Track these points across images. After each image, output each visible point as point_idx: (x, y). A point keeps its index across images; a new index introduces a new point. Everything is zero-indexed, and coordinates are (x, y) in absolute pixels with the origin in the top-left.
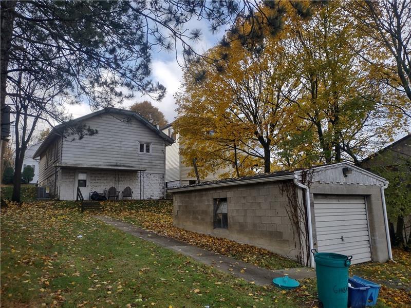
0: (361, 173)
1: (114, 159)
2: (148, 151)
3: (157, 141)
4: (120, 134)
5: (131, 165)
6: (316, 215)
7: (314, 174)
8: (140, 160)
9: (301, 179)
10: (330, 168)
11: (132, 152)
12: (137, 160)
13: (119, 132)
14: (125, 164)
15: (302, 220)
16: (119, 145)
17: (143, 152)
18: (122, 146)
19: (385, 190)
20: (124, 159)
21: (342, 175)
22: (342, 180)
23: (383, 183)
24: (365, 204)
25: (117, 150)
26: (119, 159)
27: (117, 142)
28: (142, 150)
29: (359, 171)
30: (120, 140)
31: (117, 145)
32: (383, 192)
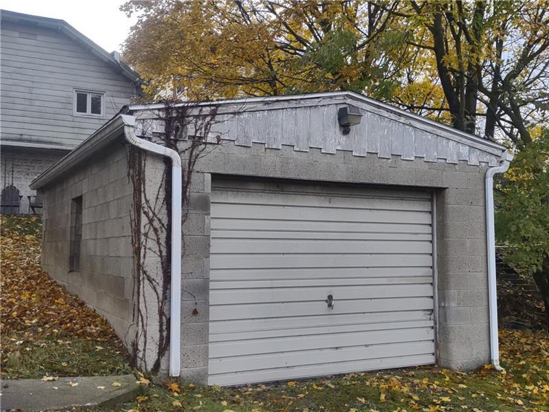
0: (410, 125)
1: (15, 125)
2: (96, 109)
3: (118, 88)
4: (30, 72)
5: (55, 140)
6: (213, 234)
7: (218, 118)
8: (76, 130)
9: (161, 129)
10: (286, 105)
11: (59, 111)
12: (70, 130)
13: (25, 65)
14: (41, 138)
15: (151, 244)
16: (27, 96)
17: (85, 111)
18: (33, 97)
19: (497, 177)
20: (39, 127)
21: (337, 129)
22: (334, 140)
23: (494, 158)
24: (431, 213)
25: (21, 107)
26: (26, 126)
27: (22, 89)
28: (82, 107)
29: (402, 120)
30: (30, 84)
31: (22, 95)
32: (490, 182)
